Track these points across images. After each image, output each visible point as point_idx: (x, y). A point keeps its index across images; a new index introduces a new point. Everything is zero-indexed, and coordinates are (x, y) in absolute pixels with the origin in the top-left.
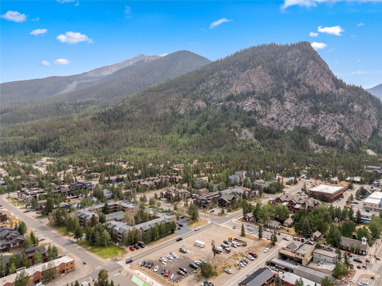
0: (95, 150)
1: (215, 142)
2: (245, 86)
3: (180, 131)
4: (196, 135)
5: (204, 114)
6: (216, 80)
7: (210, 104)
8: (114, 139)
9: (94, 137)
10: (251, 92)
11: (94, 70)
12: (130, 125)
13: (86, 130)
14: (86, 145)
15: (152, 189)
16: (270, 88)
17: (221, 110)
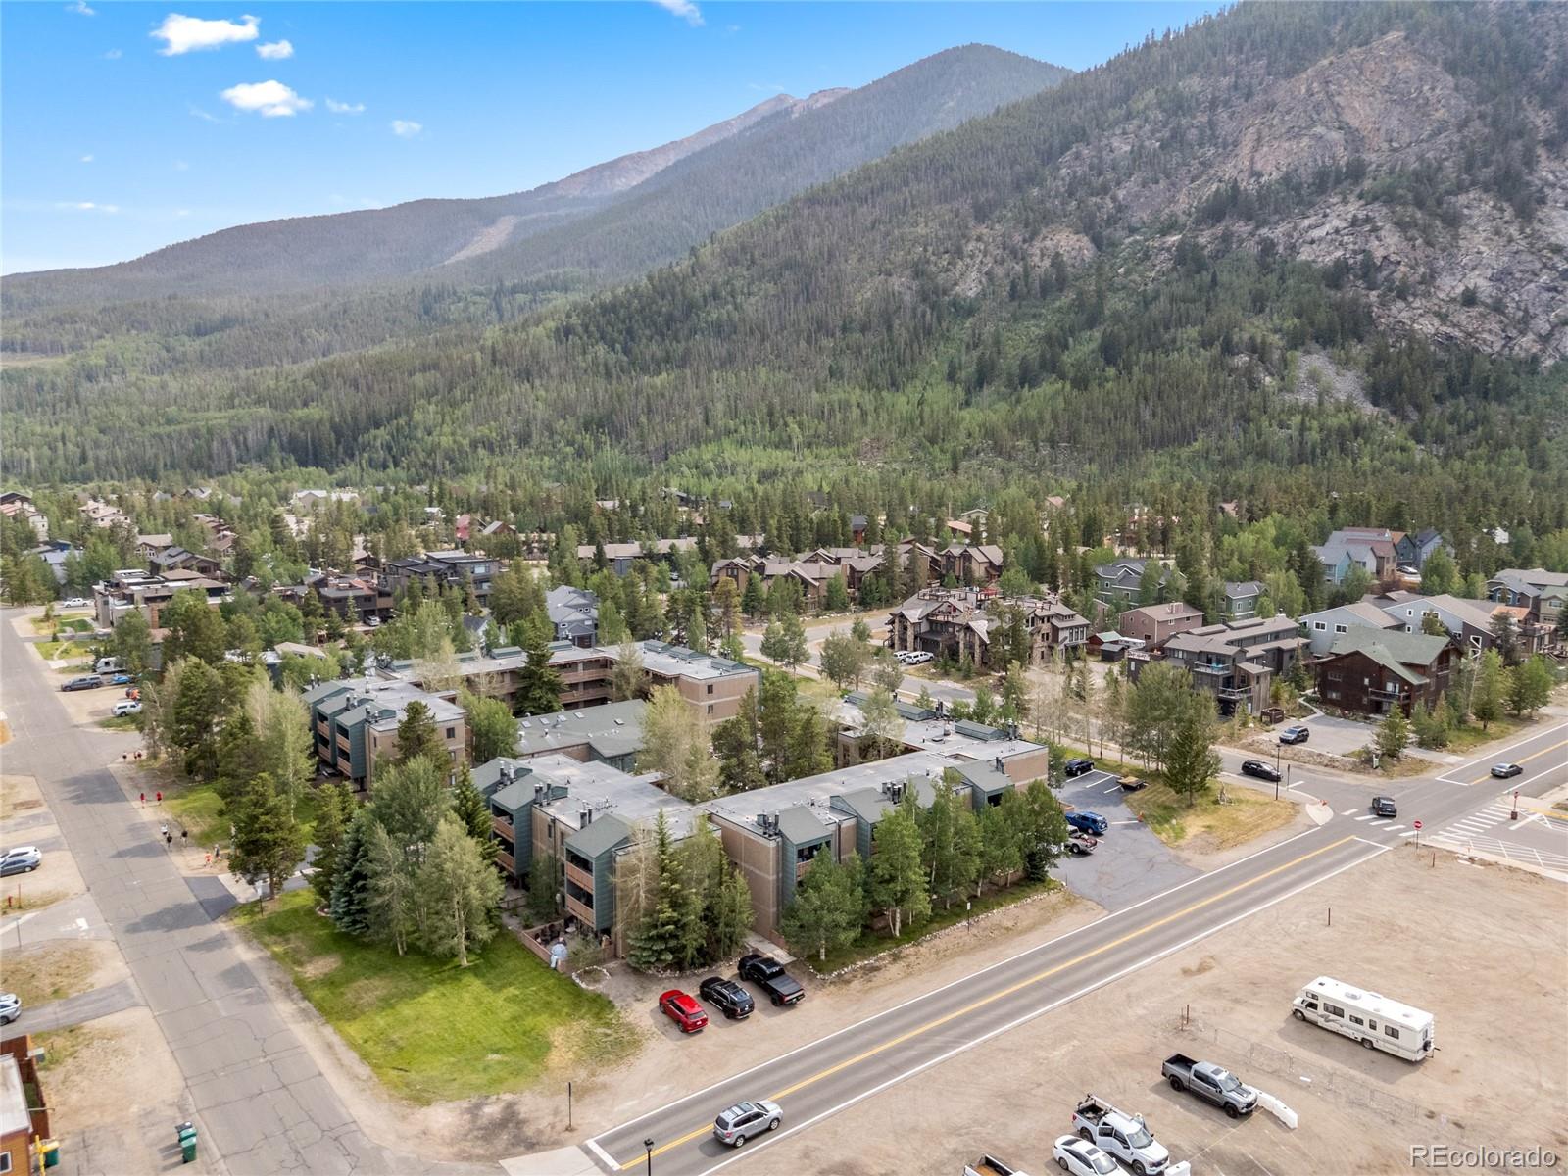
0: (565, 458)
1: (1146, 415)
2: (1305, 142)
3: (963, 375)
4: (1047, 388)
5: (1081, 294)
6: (1147, 127)
7: (1114, 244)
8: (650, 410)
9: (560, 404)
10: (1338, 170)
11: (582, 173)
12: (724, 353)
13: (525, 375)
14: (524, 440)
15: (831, 604)
16: (1451, 144)
17: (1174, 269)
